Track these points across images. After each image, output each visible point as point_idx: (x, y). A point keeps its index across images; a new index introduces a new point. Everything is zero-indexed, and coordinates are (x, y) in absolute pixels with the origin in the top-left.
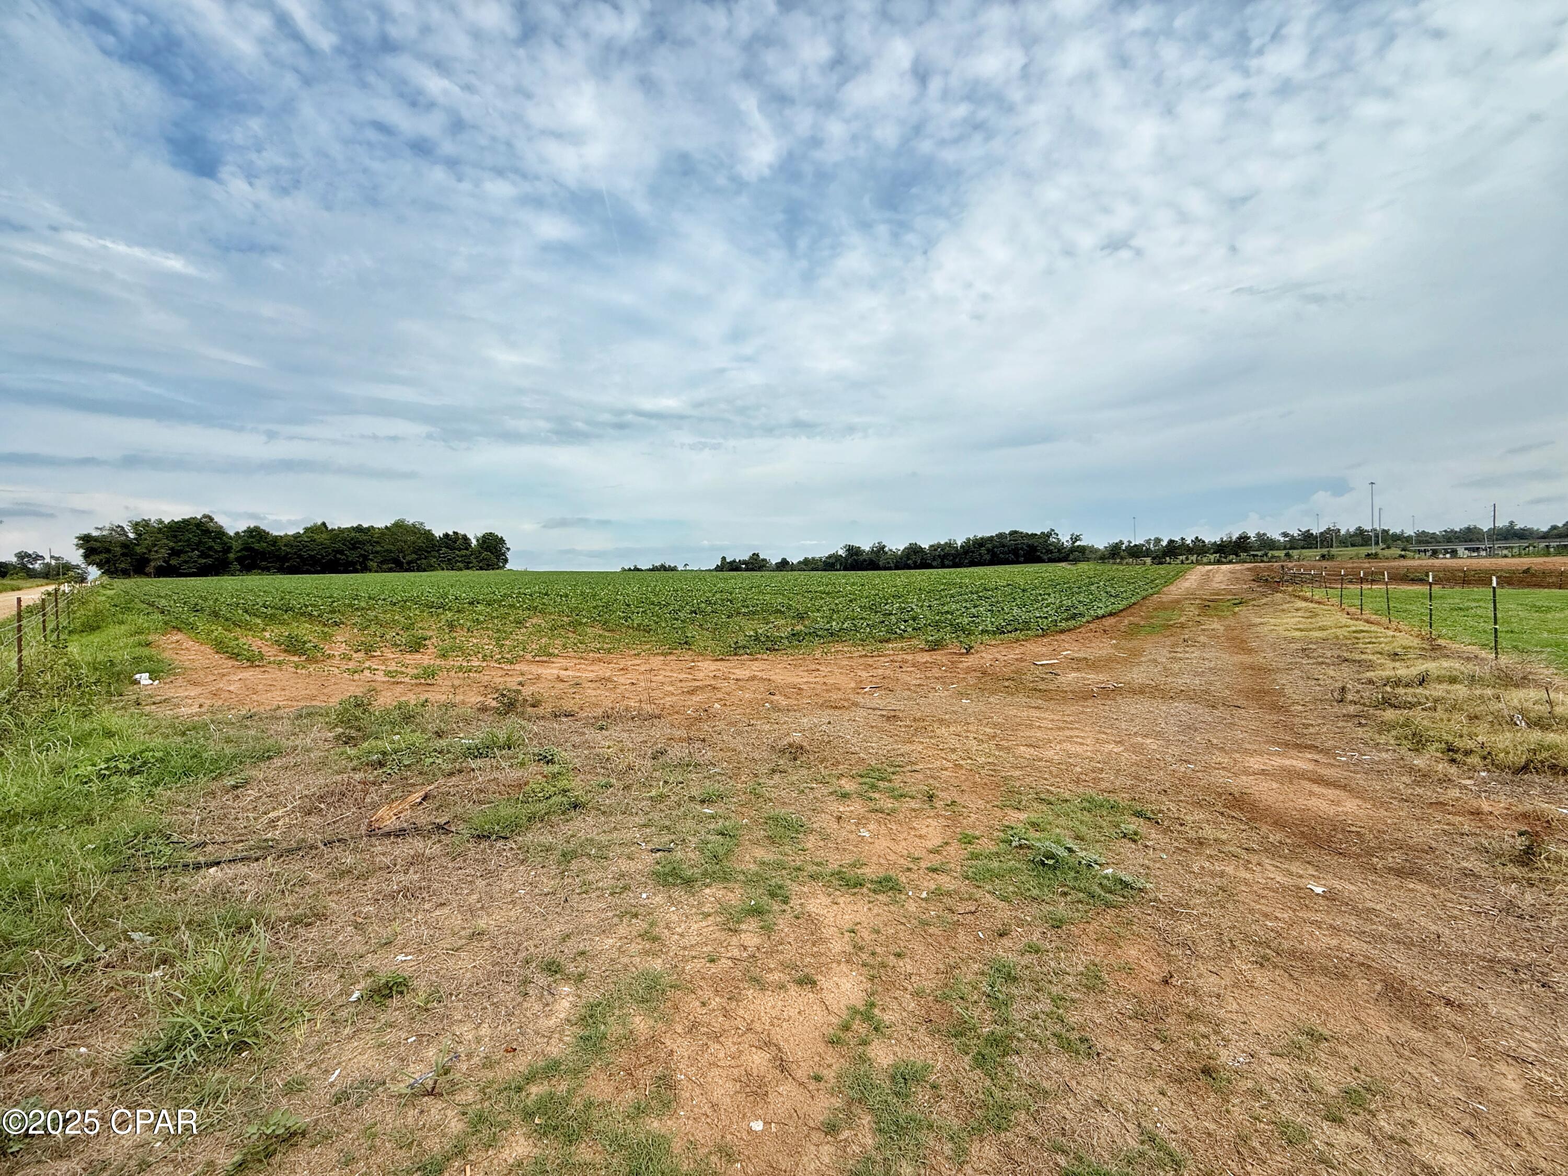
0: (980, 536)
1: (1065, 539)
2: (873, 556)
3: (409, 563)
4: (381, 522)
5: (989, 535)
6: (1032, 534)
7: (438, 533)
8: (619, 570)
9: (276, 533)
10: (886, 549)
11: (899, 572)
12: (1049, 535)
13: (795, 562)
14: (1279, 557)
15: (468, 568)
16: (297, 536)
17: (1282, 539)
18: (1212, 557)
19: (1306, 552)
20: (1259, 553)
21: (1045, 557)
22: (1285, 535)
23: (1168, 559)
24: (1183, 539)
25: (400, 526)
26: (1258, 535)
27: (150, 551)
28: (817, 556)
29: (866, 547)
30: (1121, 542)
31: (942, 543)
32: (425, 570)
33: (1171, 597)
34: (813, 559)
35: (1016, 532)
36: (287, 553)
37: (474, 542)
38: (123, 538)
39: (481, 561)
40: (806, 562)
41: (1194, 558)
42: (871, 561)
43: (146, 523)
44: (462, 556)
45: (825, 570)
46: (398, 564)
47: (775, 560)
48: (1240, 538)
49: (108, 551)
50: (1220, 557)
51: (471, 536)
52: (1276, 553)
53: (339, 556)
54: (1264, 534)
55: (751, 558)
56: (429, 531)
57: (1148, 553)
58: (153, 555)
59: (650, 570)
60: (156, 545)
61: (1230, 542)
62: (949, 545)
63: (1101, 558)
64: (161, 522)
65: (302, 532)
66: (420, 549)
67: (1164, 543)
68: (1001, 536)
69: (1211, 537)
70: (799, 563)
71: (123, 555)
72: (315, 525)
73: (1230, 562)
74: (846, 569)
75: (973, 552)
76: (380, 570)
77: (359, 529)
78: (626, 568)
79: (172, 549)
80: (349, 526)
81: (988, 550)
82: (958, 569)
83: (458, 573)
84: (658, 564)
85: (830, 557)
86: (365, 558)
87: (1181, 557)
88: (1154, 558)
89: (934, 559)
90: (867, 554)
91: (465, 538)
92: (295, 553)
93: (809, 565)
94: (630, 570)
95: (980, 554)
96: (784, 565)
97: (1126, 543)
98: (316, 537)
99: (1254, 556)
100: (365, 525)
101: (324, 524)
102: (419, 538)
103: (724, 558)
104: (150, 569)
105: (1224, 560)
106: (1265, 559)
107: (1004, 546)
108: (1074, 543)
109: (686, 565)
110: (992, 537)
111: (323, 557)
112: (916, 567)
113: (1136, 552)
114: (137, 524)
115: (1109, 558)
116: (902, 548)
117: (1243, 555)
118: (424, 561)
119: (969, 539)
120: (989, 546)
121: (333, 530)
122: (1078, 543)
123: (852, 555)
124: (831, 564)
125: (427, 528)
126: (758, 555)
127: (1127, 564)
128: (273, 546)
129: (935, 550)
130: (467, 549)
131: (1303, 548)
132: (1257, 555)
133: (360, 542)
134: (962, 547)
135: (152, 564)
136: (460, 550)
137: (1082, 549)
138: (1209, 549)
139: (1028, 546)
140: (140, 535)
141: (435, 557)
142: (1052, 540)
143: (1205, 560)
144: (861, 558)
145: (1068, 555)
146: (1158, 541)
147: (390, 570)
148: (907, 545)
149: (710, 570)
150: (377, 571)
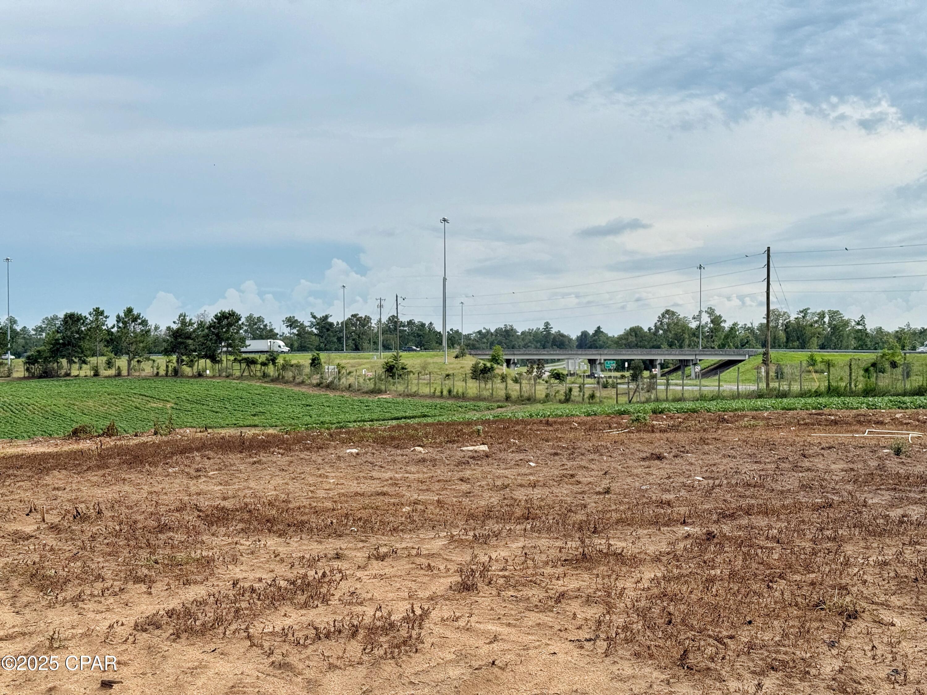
18: (161, 360)
22: (291, 322)
23: (64, 361)
24: (98, 313)
50: (180, 361)
87: (93, 360)
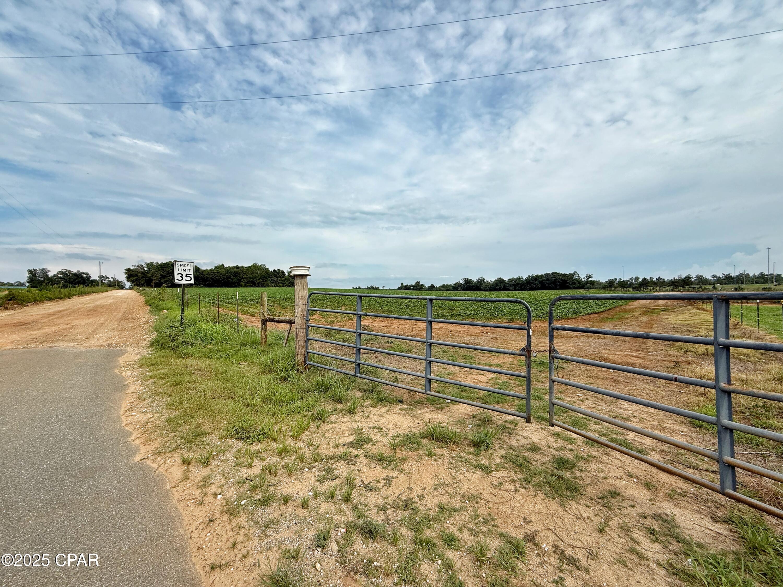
0: (535, 274)
1: (583, 277)
2: (478, 284)
3: (258, 283)
4: (246, 264)
5: (540, 274)
6: (564, 274)
7: (271, 270)
8: (351, 288)
9: (203, 269)
10: (485, 281)
11: (492, 292)
12: (574, 275)
13: (438, 286)
14: (708, 288)
15: (284, 286)
16: (211, 270)
17: (712, 279)
19: (726, 286)
20: (697, 287)
21: (571, 286)
25: (255, 266)
26: (698, 276)
27: (153, 276)
28: (449, 283)
29: (475, 279)
30: (616, 279)
31: (515, 278)
32: (265, 287)
33: (631, 307)
34: (447, 285)
35: (555, 273)
36: (208, 278)
37: (287, 274)
38: (142, 270)
39: (290, 283)
40: (443, 286)
41: (658, 288)
42: (477, 286)
43: (152, 264)
44: (281, 281)
45: (453, 291)
46: (254, 284)
47: (427, 285)
48: (686, 278)
49: (137, 275)
51: (285, 271)
52: (707, 287)
53: (229, 279)
54: (701, 276)
55: (416, 284)
56: (268, 268)
57: (631, 285)
58: (154, 278)
59: (366, 289)
60: (155, 273)
61: (680, 280)
62: (519, 279)
63: (603, 288)
64: (157, 263)
65: (213, 268)
66: (264, 277)
67: (641, 280)
68: (547, 275)
69: (668, 277)
70: (440, 287)
71: (143, 277)
72: (219, 265)
73: (679, 291)
74: (464, 290)
75: (532, 283)
76: (246, 286)
77: (237, 267)
78: (355, 287)
79: (162, 275)
80: (232, 266)
81: (540, 282)
82: (523, 292)
83: (280, 288)
84: (370, 286)
85: (456, 284)
86: (240, 281)
88: (634, 288)
89: (510, 286)
90: (475, 283)
91: (283, 272)
92: (211, 278)
93: (445, 288)
94: (356, 288)
95: (535, 284)
96: (432, 288)
97: (618, 280)
98: (220, 271)
99: (694, 288)
100: (240, 266)
101: (223, 265)
102: (263, 272)
103: (402, 284)
104: (152, 284)
105: (675, 290)
106: (700, 289)
107: (548, 280)
108: (588, 279)
109: (383, 287)
110: (542, 275)
111: (222, 280)
112: (501, 290)
113: (623, 285)
114: (148, 264)
115: (608, 287)
116: (493, 280)
117: (687, 287)
118: (265, 283)
119: (529, 276)
120: (541, 280)
121: (227, 267)
122: (590, 279)
123: (467, 283)
124: (456, 287)
125: (267, 267)
126: (419, 282)
127: (618, 290)
128: (202, 274)
129: (511, 281)
130: (283, 277)
131: (726, 284)
132: (695, 288)
133: (238, 273)
134: (526, 280)
135: (154, 282)
136: (280, 277)
137: (593, 283)
138: (667, 283)
139: (562, 280)
140: (149, 269)
141: (269, 281)
142: (575, 277)
143: (664, 289)
144: (472, 285)
145: (585, 285)
146: (637, 278)
147: (250, 286)
148: (496, 279)
149: (395, 289)
150: (244, 287)
